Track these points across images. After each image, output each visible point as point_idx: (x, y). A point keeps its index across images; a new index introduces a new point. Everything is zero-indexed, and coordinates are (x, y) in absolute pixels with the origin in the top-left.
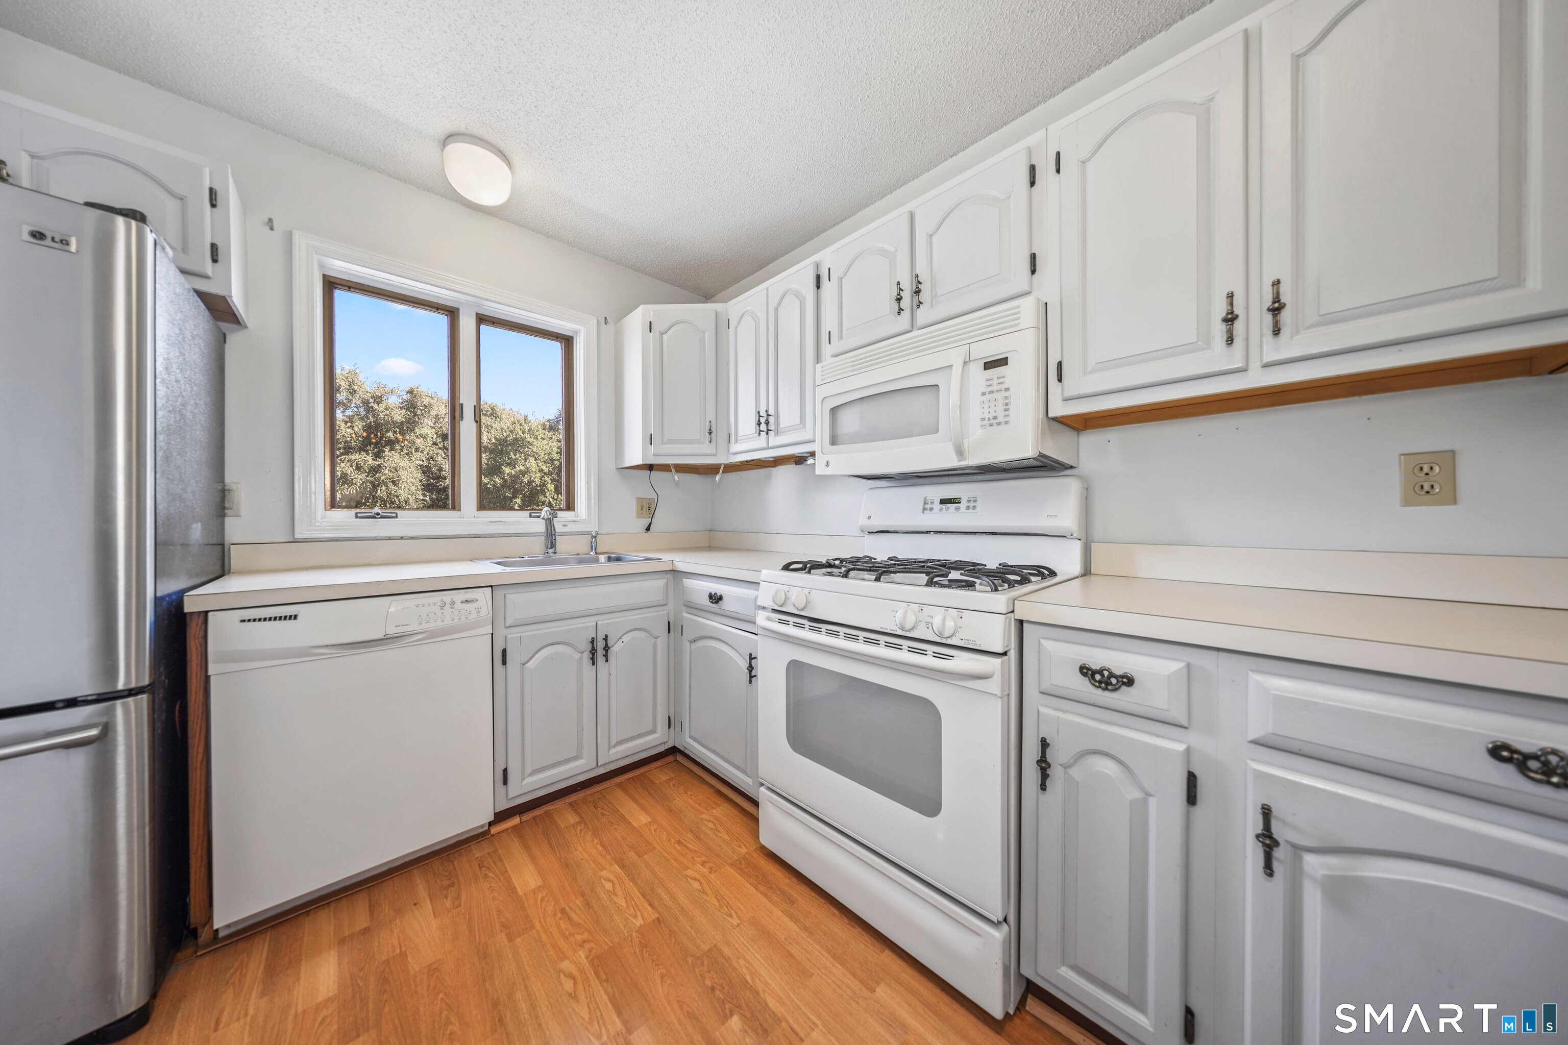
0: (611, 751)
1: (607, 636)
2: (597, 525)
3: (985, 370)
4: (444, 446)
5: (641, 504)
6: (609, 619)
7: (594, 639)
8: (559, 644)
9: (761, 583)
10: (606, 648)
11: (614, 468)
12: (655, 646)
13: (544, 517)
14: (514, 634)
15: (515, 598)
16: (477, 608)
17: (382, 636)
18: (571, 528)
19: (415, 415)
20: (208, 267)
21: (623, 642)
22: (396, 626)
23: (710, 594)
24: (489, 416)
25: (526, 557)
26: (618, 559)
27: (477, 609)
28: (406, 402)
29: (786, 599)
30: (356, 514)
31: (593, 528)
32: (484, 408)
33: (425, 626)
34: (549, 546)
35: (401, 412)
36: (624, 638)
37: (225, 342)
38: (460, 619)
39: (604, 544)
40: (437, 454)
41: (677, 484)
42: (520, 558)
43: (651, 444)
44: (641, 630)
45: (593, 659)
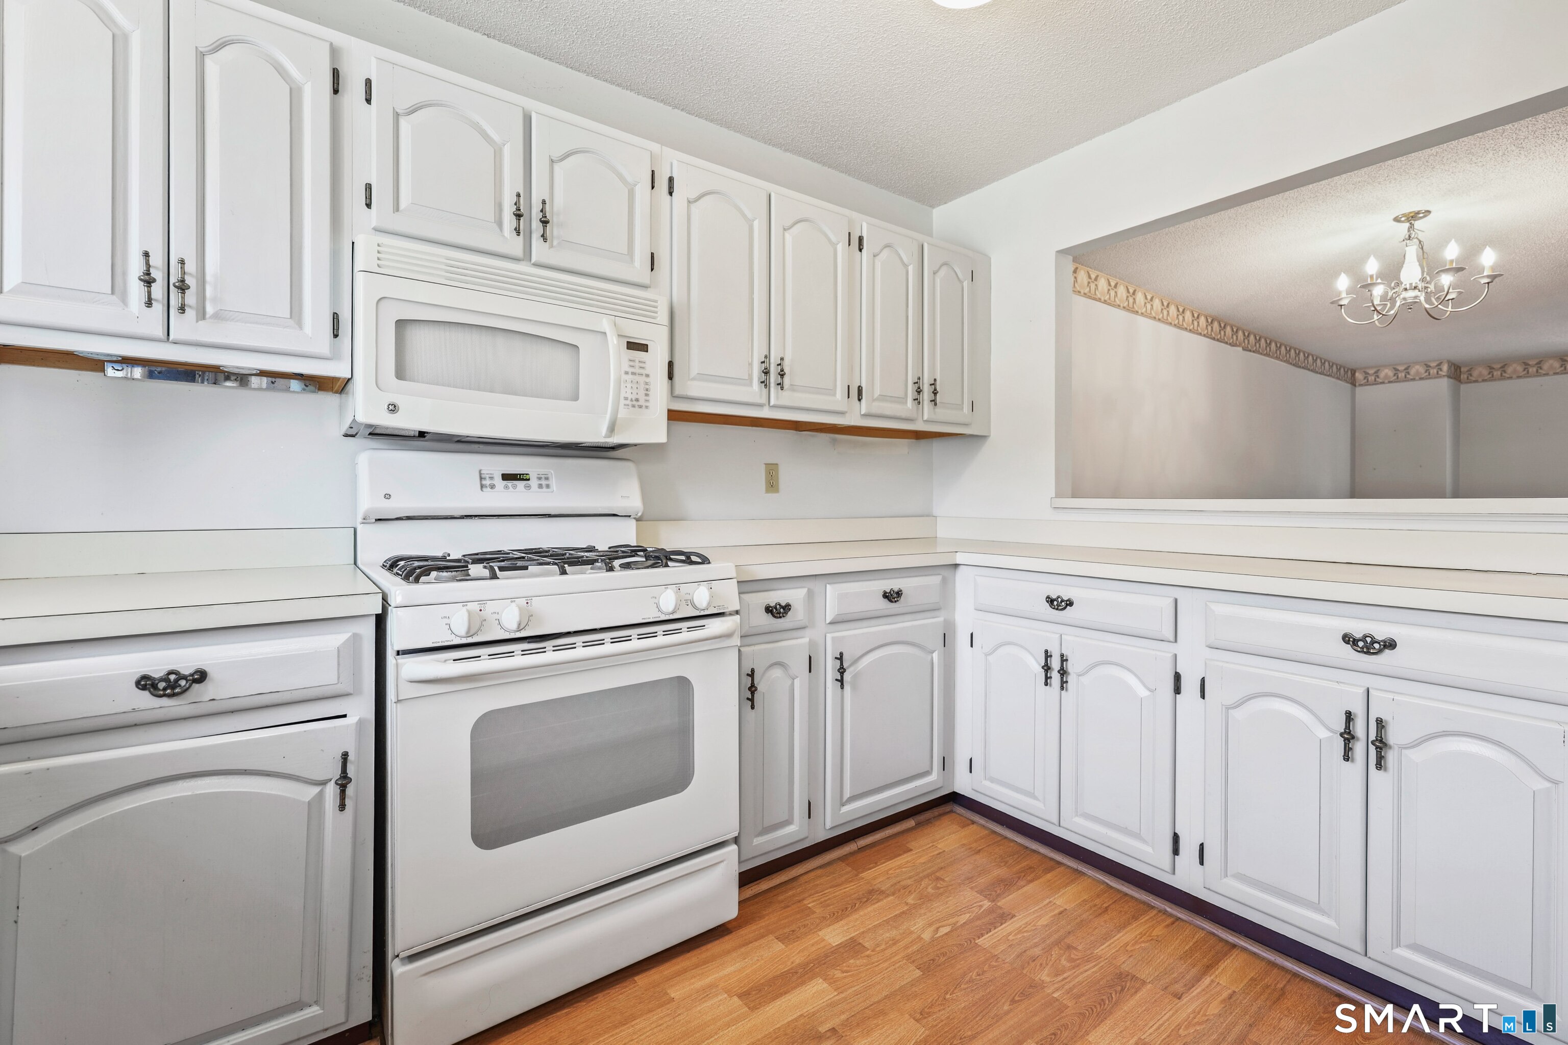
3: (647, 351)
23: (145, 678)
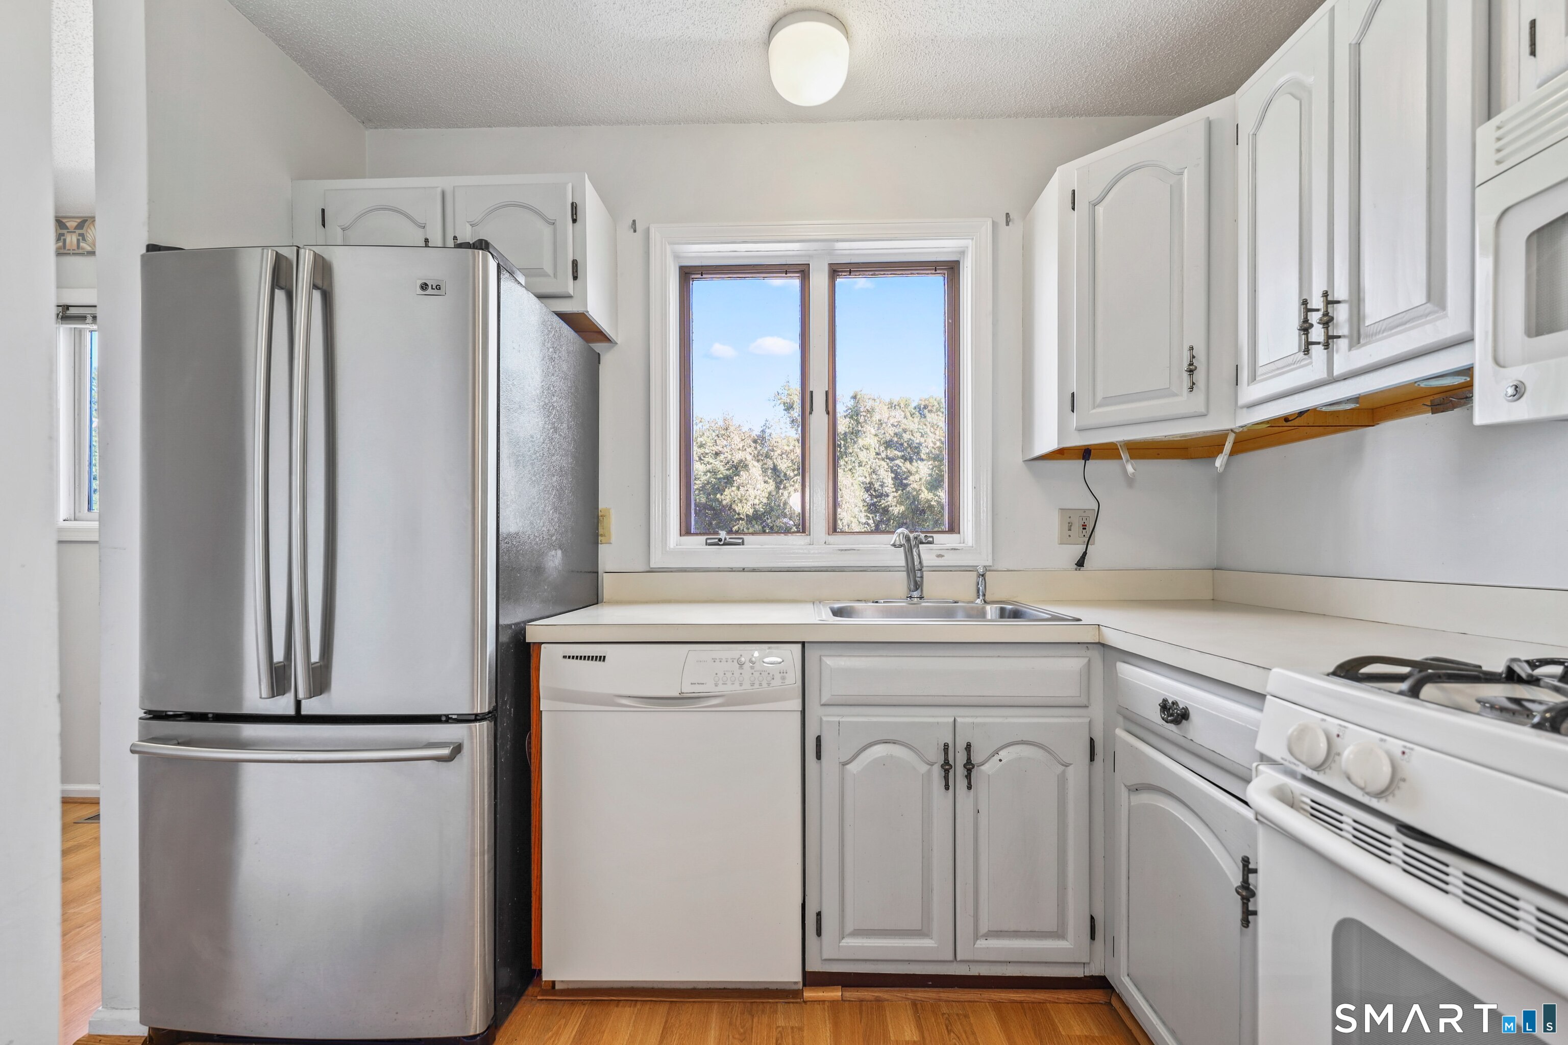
0: (978, 942)
1: (970, 745)
2: (990, 557)
4: (887, 456)
5: (1069, 520)
6: (977, 717)
7: (948, 746)
8: (894, 743)
9: (1268, 697)
10: (969, 766)
11: (1019, 459)
12: (1062, 781)
13: (894, 543)
14: (832, 717)
15: (834, 662)
16: (782, 672)
17: (676, 694)
18: (950, 560)
19: (858, 423)
20: (570, 286)
21: (1000, 760)
22: (692, 684)
23: (1165, 701)
24: (935, 413)
25: (882, 601)
26: (1016, 614)
27: (782, 674)
28: (850, 409)
29: (1332, 753)
30: (707, 539)
31: (982, 560)
32: (929, 403)
33: (721, 688)
34: (912, 587)
35: (844, 421)
36: (1003, 754)
37: (599, 363)
38: (760, 685)
39: (999, 588)
40: (879, 466)
41: (1130, 481)
42: (873, 602)
43: (1073, 411)
44: (1031, 744)
45: (946, 778)
